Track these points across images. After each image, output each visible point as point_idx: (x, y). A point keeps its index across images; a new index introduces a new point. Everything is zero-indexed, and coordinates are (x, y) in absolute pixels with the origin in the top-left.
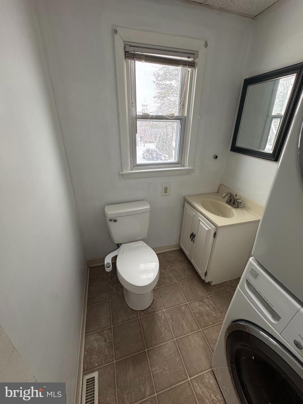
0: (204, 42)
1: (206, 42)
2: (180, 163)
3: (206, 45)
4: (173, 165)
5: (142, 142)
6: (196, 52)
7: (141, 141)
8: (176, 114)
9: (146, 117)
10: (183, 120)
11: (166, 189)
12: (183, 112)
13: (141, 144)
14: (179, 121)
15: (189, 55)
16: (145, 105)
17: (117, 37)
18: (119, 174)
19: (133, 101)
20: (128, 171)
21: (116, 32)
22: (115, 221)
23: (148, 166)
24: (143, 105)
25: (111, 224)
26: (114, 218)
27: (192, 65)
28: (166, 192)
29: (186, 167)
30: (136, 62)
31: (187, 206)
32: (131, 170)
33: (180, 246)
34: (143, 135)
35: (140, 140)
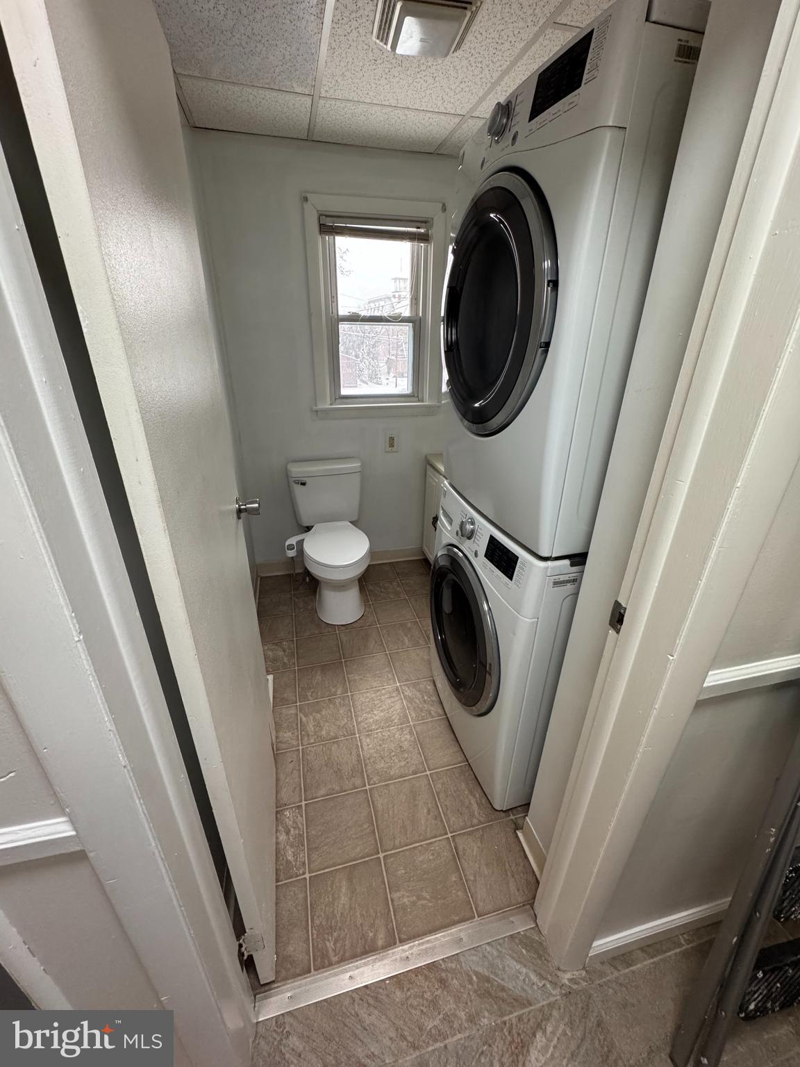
0: (441, 205)
1: (444, 205)
2: (416, 394)
3: (444, 209)
4: (403, 399)
5: (391, 374)
6: (429, 219)
7: (389, 373)
8: (406, 313)
9: (354, 318)
10: (417, 323)
11: (392, 439)
12: (417, 310)
13: (388, 379)
14: (411, 324)
15: (419, 224)
16: (402, 279)
17: (307, 206)
18: (312, 411)
19: (334, 294)
20: (326, 405)
21: (306, 199)
22: (303, 484)
23: (360, 400)
24: (395, 279)
25: (298, 489)
26: (303, 479)
27: (424, 238)
28: (392, 445)
29: (426, 402)
30: (336, 237)
31: (430, 472)
32: (331, 404)
33: (423, 552)
34: (393, 358)
35: (387, 371)
